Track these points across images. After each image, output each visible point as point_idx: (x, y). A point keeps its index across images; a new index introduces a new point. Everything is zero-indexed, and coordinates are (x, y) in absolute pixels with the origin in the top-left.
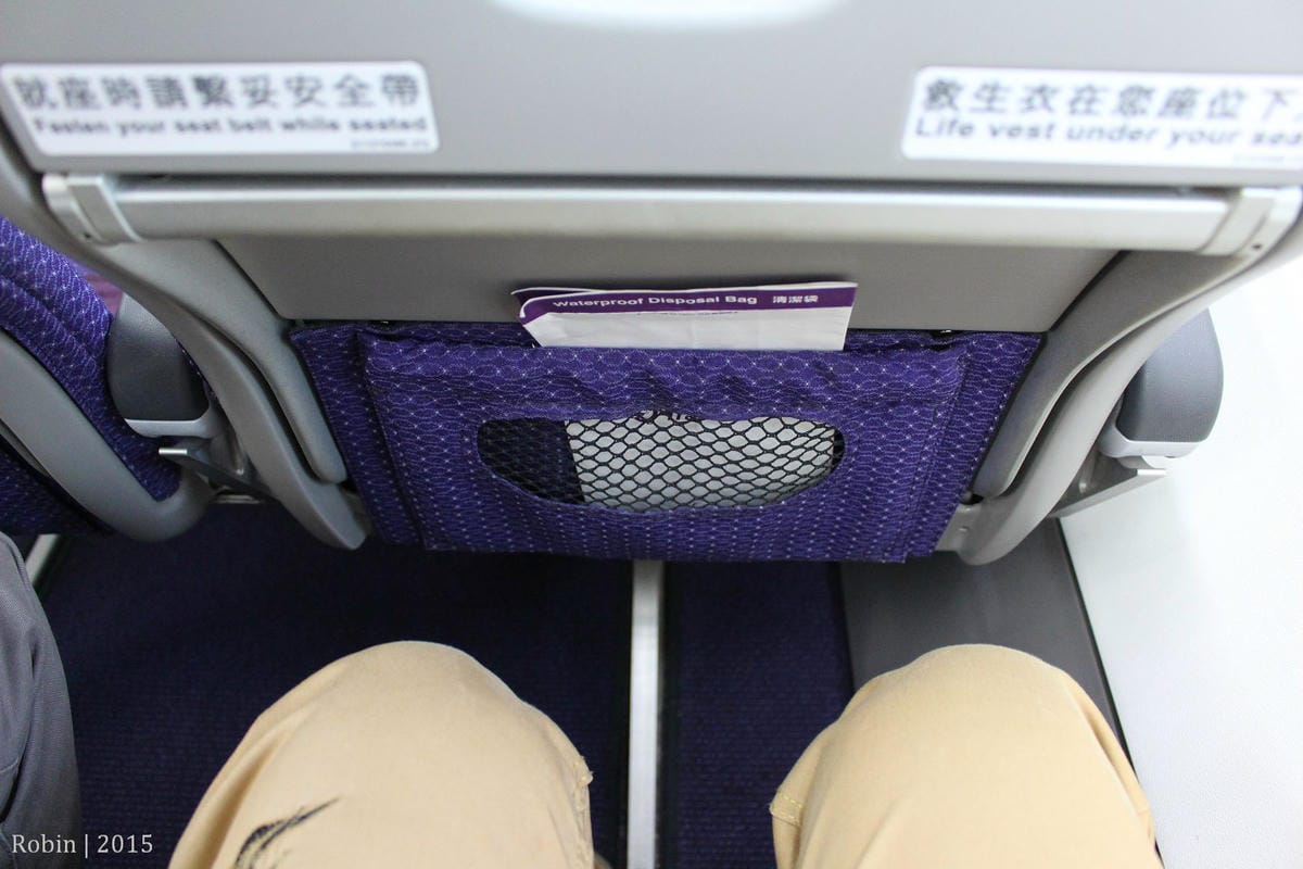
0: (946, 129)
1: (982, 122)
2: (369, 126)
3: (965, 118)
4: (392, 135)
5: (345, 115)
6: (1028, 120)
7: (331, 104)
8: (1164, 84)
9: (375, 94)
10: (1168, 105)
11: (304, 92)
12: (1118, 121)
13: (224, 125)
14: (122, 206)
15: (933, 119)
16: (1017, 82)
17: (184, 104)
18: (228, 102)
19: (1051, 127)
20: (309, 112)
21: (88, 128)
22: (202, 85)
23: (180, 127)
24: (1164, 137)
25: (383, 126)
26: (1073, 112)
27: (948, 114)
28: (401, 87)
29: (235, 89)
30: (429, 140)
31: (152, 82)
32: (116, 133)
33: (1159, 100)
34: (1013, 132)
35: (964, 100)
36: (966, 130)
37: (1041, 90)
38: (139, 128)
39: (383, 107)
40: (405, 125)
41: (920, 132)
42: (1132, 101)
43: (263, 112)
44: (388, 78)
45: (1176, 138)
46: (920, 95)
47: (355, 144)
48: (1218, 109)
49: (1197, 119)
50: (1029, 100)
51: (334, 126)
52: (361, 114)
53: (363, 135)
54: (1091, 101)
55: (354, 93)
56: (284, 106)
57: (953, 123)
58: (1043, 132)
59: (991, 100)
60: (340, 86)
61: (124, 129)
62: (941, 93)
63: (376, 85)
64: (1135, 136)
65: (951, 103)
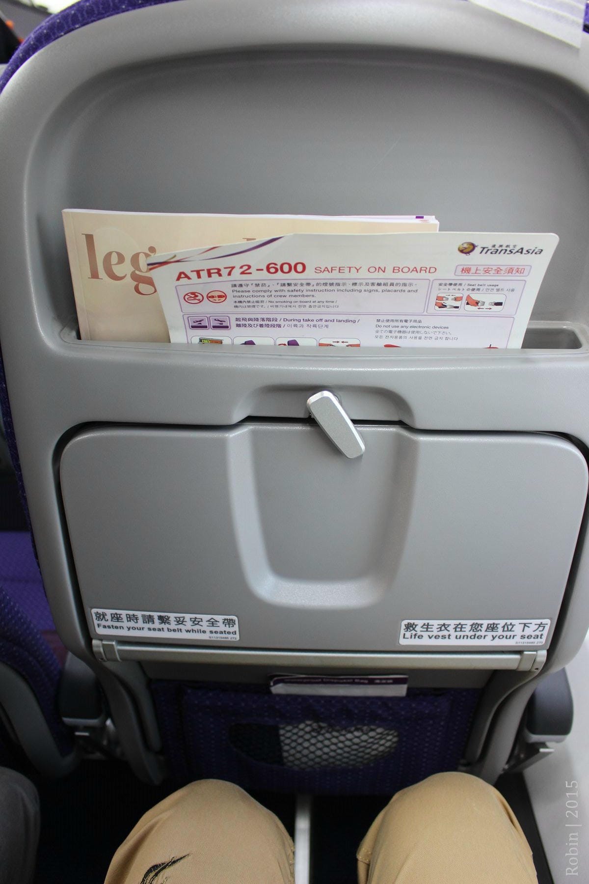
0: (413, 637)
1: (425, 634)
2: (216, 632)
3: (419, 633)
4: (224, 635)
5: (208, 629)
6: (441, 634)
7: (205, 626)
8: (485, 623)
9: (220, 624)
10: (488, 628)
11: (195, 622)
12: (472, 633)
13: (166, 630)
14: (119, 650)
15: (408, 634)
16: (435, 623)
17: (153, 623)
18: (169, 623)
19: (449, 635)
20: (196, 628)
21: (116, 627)
22: (160, 618)
23: (149, 629)
24: (489, 637)
25: (221, 632)
26: (456, 631)
27: (414, 632)
28: (230, 622)
29: (172, 619)
30: (237, 637)
31: (143, 616)
32: (126, 629)
33: (484, 627)
34: (436, 637)
35: (418, 628)
36: (420, 637)
37: (444, 625)
38: (134, 628)
39: (222, 628)
40: (229, 633)
41: (404, 638)
42: (475, 627)
43: (180, 626)
44: (225, 620)
45: (494, 638)
46: (403, 627)
47: (210, 637)
48: (506, 629)
49: (500, 632)
50: (441, 628)
51: (204, 632)
52: (214, 629)
53: (214, 635)
54: (461, 628)
55: (213, 623)
56: (189, 625)
57: (415, 635)
58: (447, 637)
59: (427, 628)
60: (209, 621)
61: (129, 629)
62: (409, 627)
63: (221, 621)
64: (479, 637)
65: (414, 629)
